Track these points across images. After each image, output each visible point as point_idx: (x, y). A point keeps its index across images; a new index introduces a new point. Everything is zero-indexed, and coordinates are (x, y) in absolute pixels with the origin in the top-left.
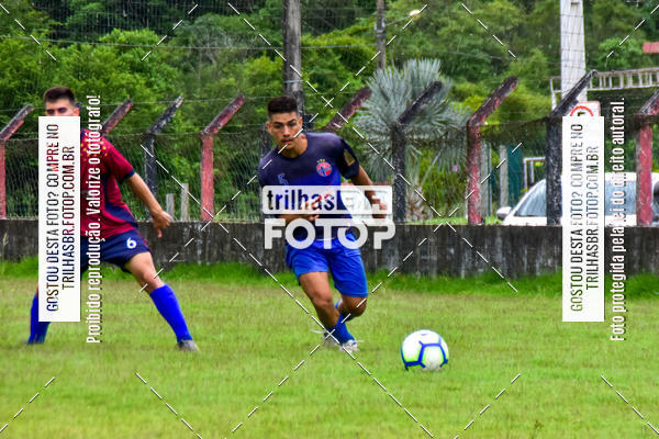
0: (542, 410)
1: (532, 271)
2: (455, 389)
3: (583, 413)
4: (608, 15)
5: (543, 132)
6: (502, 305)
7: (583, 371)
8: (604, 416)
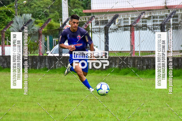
0: (57, 102)
1: (55, 67)
2: (35, 97)
3: (68, 103)
4: (74, 3)
5: (58, 32)
6: (48, 76)
7: (68, 92)
8: (73, 104)
